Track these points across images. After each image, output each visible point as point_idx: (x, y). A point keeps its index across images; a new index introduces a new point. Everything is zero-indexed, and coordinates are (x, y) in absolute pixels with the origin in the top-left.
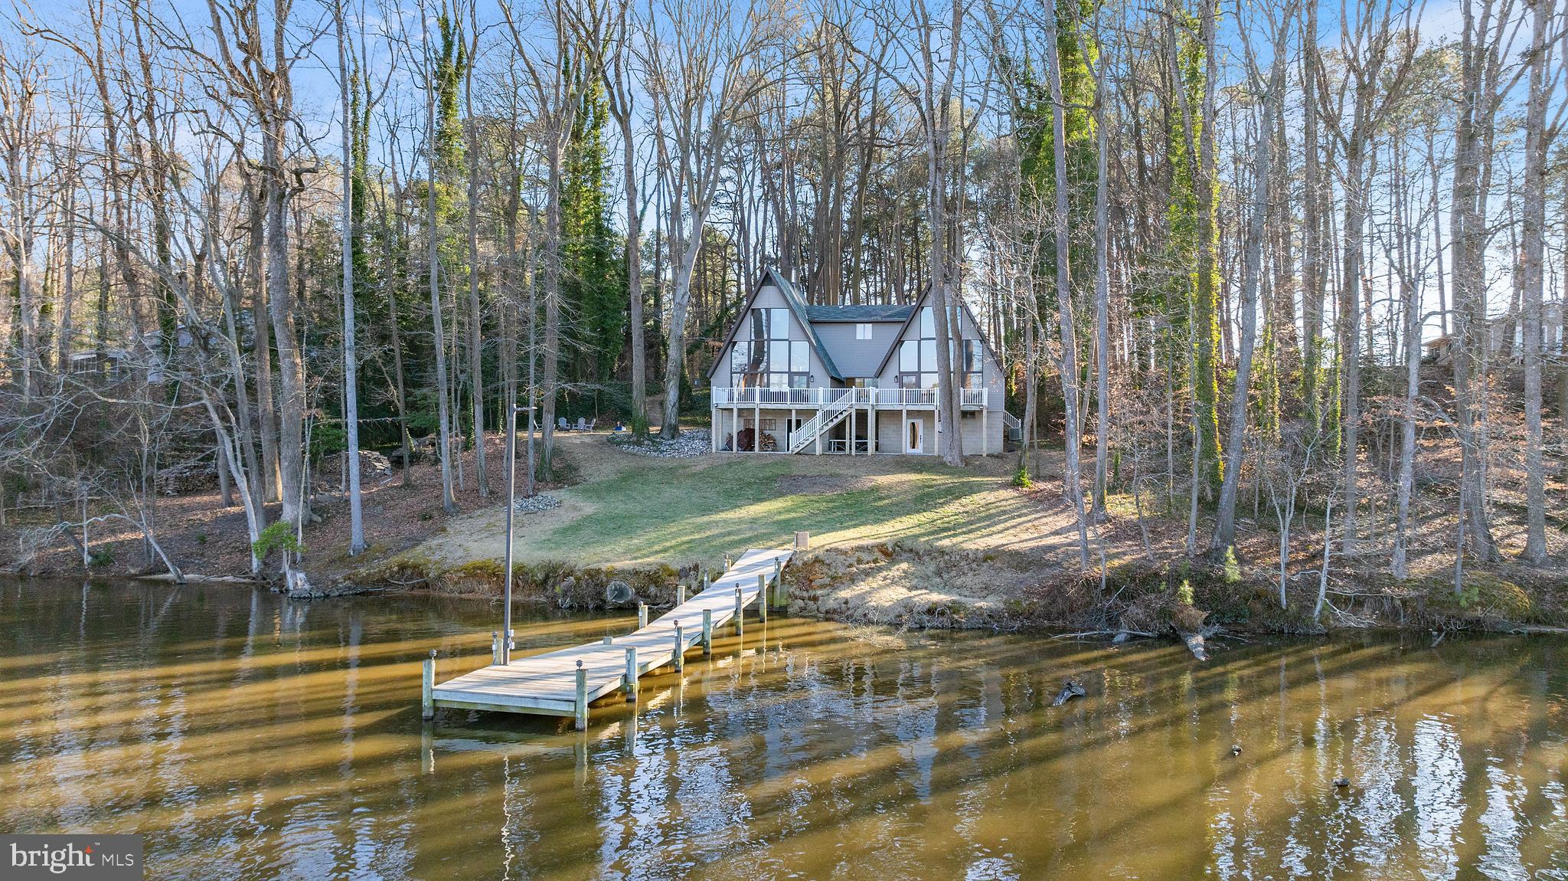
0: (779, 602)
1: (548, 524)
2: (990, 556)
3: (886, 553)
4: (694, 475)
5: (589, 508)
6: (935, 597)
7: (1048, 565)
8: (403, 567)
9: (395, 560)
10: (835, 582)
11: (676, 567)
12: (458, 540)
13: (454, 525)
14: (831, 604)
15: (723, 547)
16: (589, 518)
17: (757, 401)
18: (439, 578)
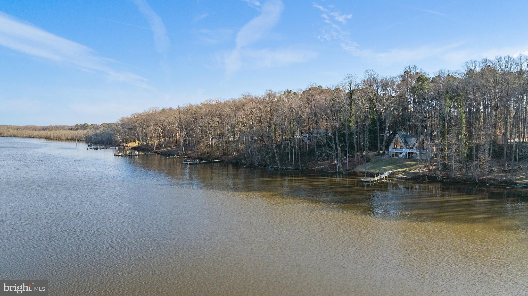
0: (390, 176)
1: (367, 168)
2: (412, 173)
3: (402, 172)
4: (385, 161)
5: (372, 166)
6: (405, 176)
7: (417, 174)
8: (353, 171)
9: (352, 171)
10: (396, 175)
11: (380, 173)
12: (358, 169)
13: (357, 167)
14: (395, 177)
15: (385, 171)
16: (372, 167)
17: (395, 151)
18: (357, 172)
